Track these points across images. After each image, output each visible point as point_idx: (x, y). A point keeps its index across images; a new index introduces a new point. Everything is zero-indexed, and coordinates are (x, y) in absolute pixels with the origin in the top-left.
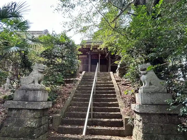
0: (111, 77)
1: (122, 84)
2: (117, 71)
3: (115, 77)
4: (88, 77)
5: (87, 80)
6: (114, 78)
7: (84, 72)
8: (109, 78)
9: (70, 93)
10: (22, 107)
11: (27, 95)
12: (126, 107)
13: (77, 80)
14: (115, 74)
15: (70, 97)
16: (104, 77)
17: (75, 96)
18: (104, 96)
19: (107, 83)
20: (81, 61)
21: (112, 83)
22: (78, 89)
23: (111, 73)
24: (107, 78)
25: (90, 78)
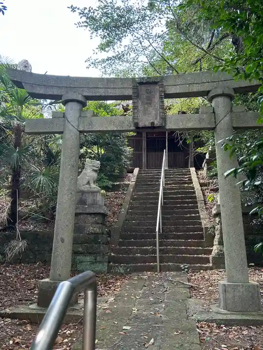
0: (191, 177)
1: (211, 190)
2: (205, 166)
3: (198, 178)
4: (147, 178)
5: (147, 184)
6: (197, 180)
7: (136, 170)
8: (187, 179)
9: (122, 205)
10: (81, 211)
11: (84, 198)
12: (210, 219)
13: (128, 185)
14: (199, 172)
15: (123, 210)
16: (178, 178)
17: (131, 208)
18: (178, 208)
19: (184, 189)
20: (132, 149)
21: (193, 188)
22: (133, 199)
23: (193, 170)
24: (184, 180)
25: (152, 181)
